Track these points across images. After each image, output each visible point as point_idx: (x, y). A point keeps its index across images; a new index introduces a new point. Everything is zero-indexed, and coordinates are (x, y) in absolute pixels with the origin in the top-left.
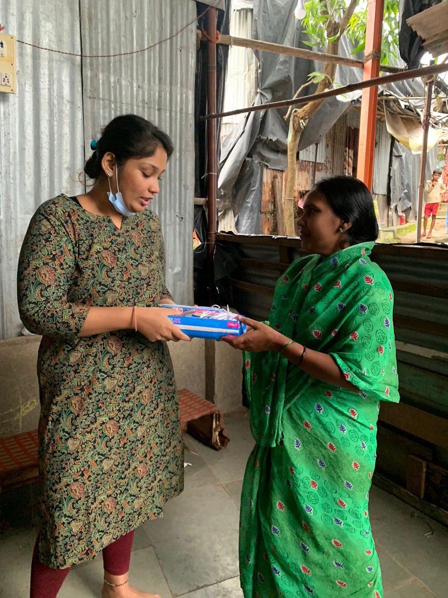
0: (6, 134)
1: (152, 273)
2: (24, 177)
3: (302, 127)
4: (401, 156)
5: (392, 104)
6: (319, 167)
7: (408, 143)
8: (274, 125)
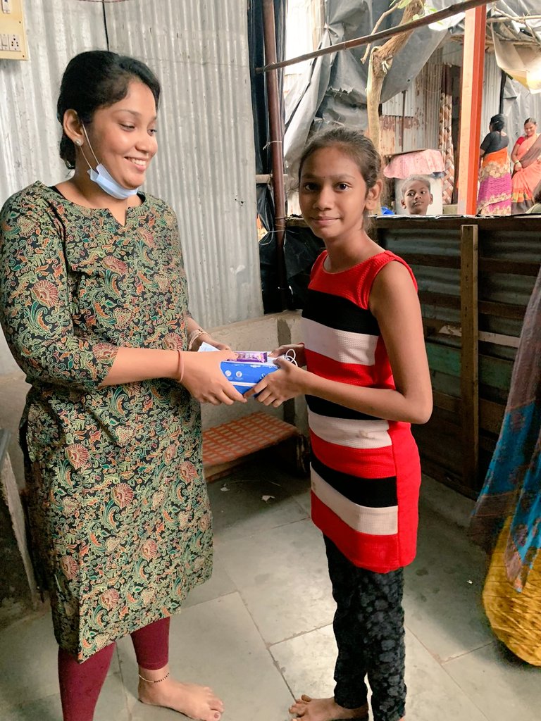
0: (21, 113)
1: (173, 285)
2: (49, 166)
3: (385, 71)
4: (515, 98)
5: (502, 28)
6: (408, 123)
7: (525, 79)
8: (348, 71)
